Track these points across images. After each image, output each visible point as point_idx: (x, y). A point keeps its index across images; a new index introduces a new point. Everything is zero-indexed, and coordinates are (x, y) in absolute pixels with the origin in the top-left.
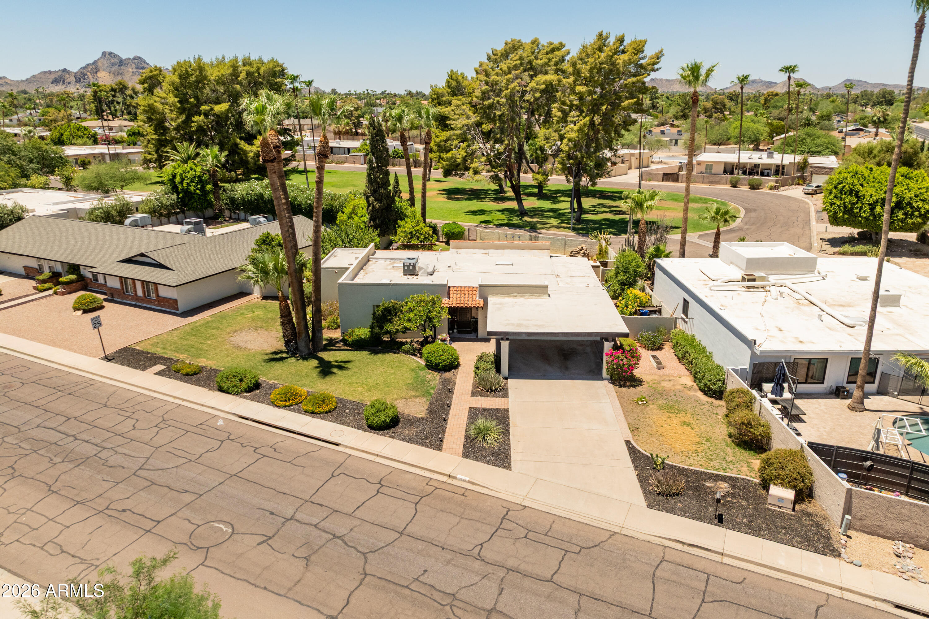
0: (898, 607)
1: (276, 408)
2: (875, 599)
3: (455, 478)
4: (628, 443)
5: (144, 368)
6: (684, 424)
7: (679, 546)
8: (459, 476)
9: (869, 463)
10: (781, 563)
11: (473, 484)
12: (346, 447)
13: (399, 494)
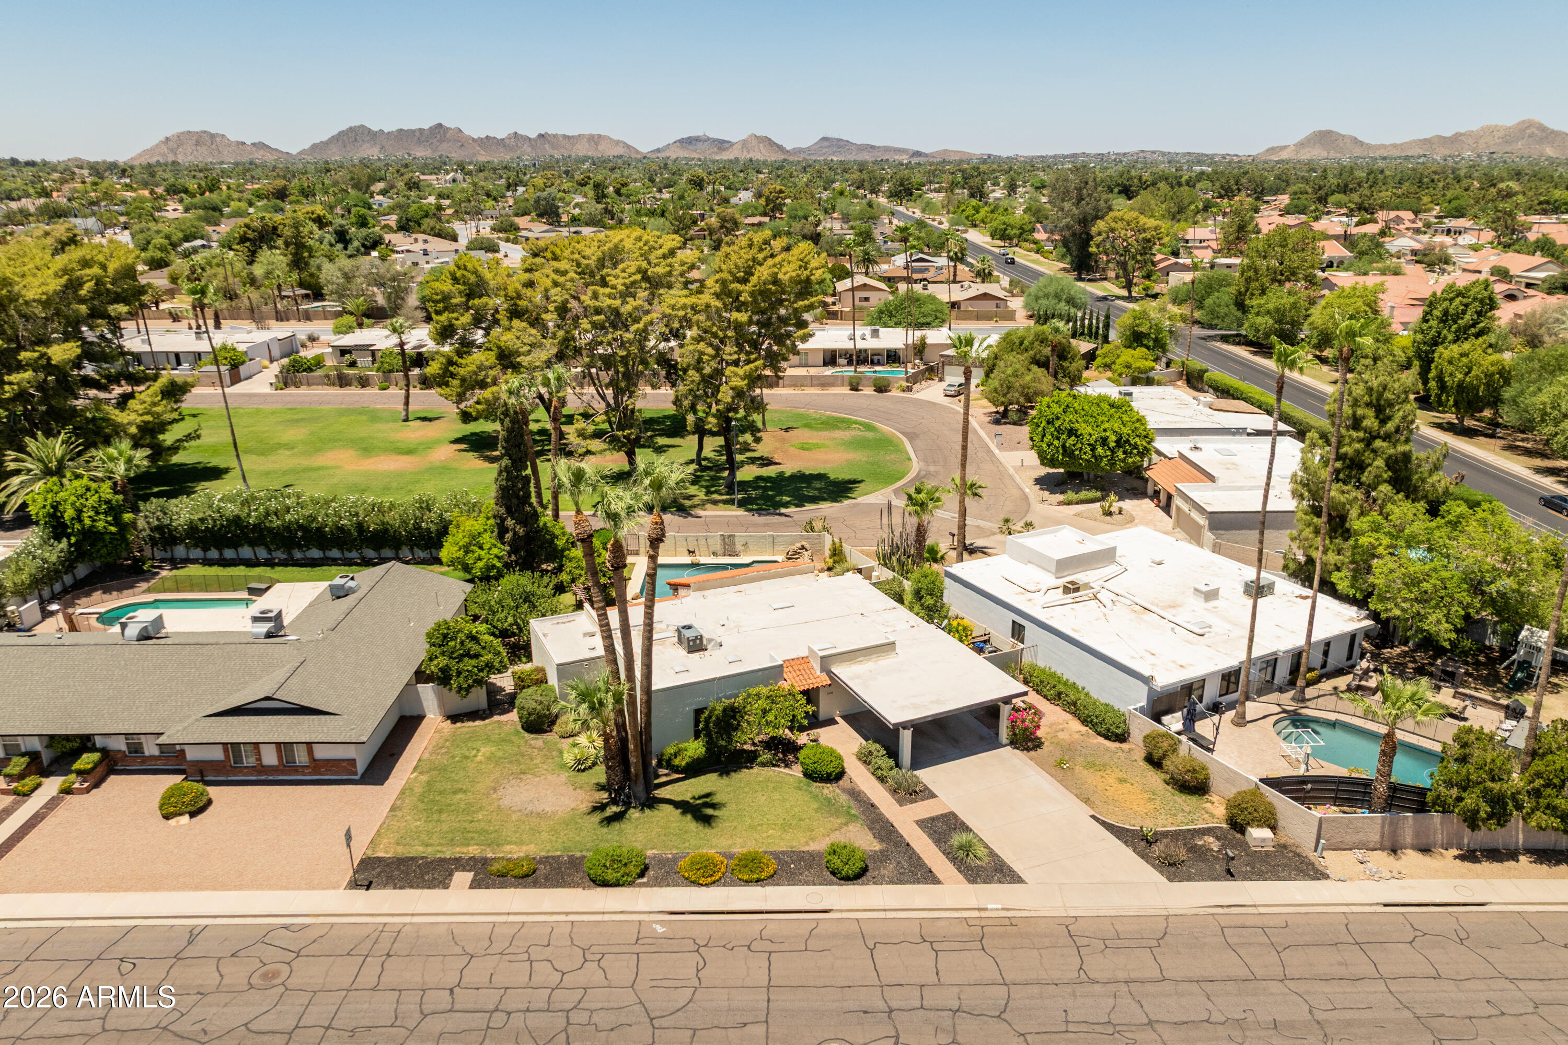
0: (1385, 905)
1: (704, 888)
2: (1371, 905)
3: (986, 909)
4: (1093, 817)
5: (444, 884)
6: (1122, 781)
7: (1220, 910)
8: (989, 906)
9: (1309, 786)
10: (1299, 899)
11: (1008, 910)
12: (841, 911)
13: (957, 946)
